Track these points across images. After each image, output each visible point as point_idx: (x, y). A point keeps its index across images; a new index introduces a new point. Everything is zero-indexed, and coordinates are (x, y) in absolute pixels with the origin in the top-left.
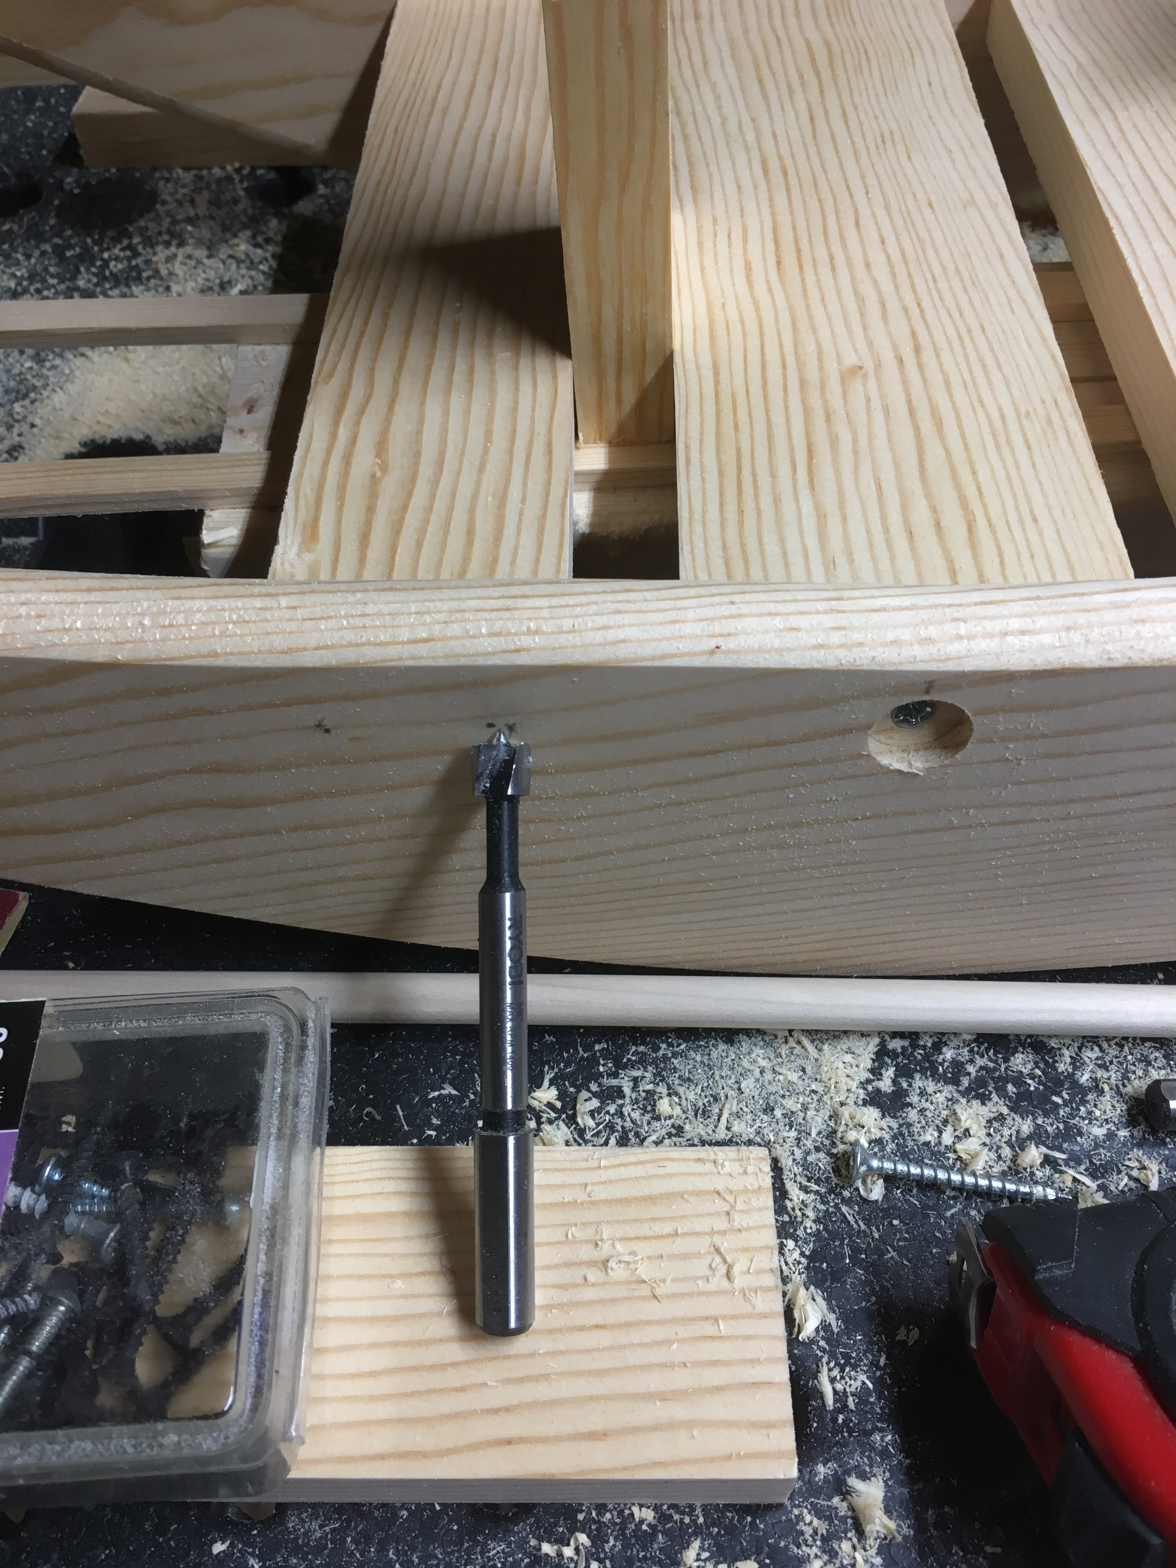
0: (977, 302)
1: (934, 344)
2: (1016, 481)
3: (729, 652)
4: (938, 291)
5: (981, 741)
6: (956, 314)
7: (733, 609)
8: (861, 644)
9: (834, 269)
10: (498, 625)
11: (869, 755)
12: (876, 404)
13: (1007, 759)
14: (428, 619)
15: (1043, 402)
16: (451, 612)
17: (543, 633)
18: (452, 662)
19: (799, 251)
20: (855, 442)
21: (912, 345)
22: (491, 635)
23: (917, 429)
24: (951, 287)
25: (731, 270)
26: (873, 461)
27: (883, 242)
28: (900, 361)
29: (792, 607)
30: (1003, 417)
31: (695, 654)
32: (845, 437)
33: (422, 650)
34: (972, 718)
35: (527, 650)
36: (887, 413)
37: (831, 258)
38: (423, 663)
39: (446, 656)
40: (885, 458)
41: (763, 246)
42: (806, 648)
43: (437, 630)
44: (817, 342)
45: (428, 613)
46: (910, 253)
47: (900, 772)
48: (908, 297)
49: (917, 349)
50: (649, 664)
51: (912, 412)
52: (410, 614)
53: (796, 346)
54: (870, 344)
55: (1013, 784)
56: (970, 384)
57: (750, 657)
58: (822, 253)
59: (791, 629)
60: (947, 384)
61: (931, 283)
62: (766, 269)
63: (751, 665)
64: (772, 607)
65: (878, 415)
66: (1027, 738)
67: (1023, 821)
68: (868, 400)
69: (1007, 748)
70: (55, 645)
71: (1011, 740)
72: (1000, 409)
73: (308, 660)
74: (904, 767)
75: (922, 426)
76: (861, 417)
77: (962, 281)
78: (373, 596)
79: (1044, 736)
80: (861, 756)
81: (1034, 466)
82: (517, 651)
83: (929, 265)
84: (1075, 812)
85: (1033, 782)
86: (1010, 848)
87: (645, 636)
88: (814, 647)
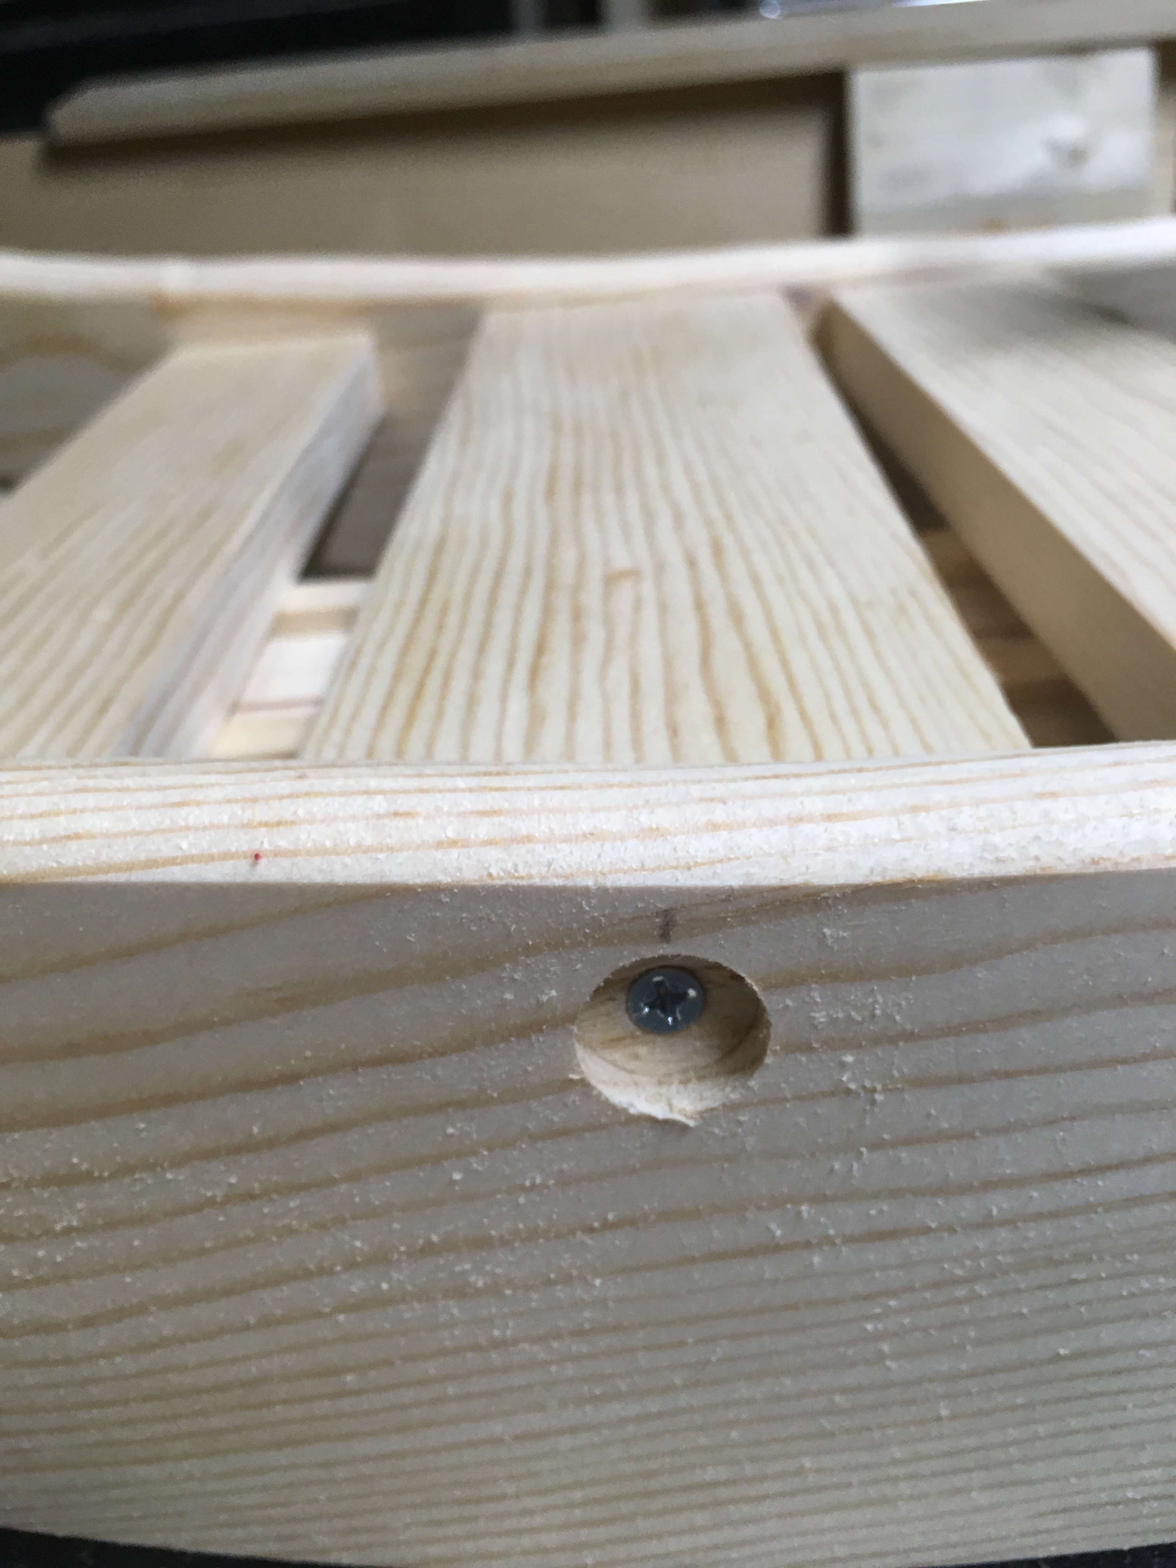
0: (807, 511)
1: (743, 549)
5: (789, 1049)
7: (298, 786)
8: (529, 839)
11: (584, 1084)
12: (650, 603)
13: (848, 1091)
21: (710, 550)
23: (702, 625)
26: (633, 656)
28: (692, 563)
30: (833, 608)
31: (212, 858)
32: (596, 634)
34: (761, 996)
36: (663, 611)
40: (650, 653)
42: (423, 846)
44: (581, 550)
47: (653, 1121)
48: (714, 510)
49: (718, 553)
50: (122, 878)
51: (700, 608)
53: (550, 555)
54: (654, 549)
55: (872, 1147)
56: (788, 580)
57: (316, 862)
58: (607, 483)
59: (396, 814)
60: (756, 581)
62: (531, 503)
63: (319, 878)
64: (373, 784)
65: (650, 611)
66: (877, 1040)
67: (906, 1232)
69: (843, 1065)
71: (846, 1044)
72: (829, 600)
74: (659, 1111)
75: (710, 623)
76: (624, 615)
77: (788, 495)
79: (909, 1037)
80: (567, 1084)
81: (878, 656)
84: (1000, 1209)
85: (908, 1142)
86: (894, 1293)
87: (121, 827)
88: (440, 845)
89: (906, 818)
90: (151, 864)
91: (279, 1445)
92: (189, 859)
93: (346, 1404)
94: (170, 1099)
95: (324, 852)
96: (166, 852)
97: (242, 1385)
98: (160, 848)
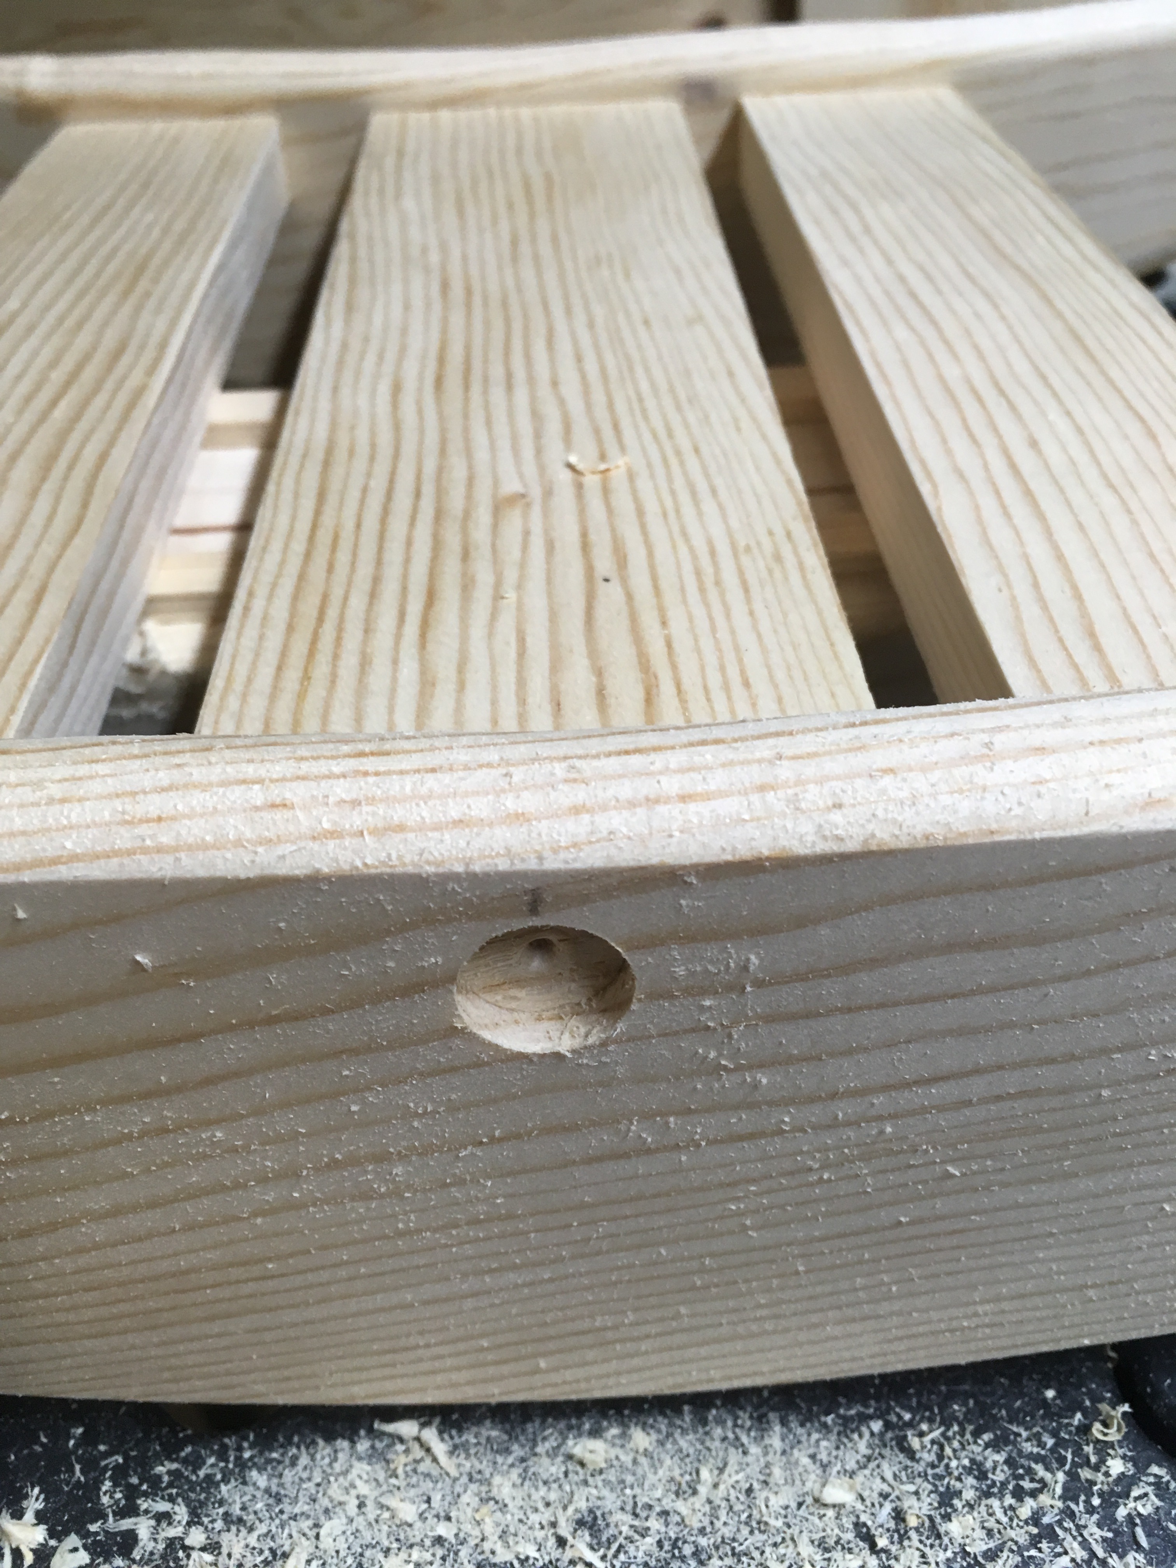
5: (655, 996)
7: (177, 776)
8: (401, 828)
11: (466, 1031)
19: (468, 370)
24: (661, 408)
25: (374, 391)
27: (580, 362)
29: (286, 770)
31: (97, 857)
32: (485, 577)
34: (625, 955)
37: (509, 376)
41: (423, 362)
42: (300, 840)
44: (470, 467)
46: (612, 370)
53: (439, 467)
56: (672, 516)
58: (497, 368)
59: (274, 806)
60: (640, 510)
61: (634, 399)
62: (419, 389)
63: (201, 873)
65: (537, 550)
66: (731, 987)
67: (762, 1134)
68: (527, 534)
69: (702, 1008)
71: (704, 992)
72: (710, 542)
76: (512, 555)
77: (676, 401)
80: (450, 1032)
84: (845, 1114)
85: (762, 1065)
86: (754, 1181)
88: (316, 836)
89: (755, 798)
90: (37, 863)
91: (212, 1318)
92: (74, 858)
93: (271, 1284)
94: (81, 1057)
95: (205, 847)
97: (173, 1275)
98: (45, 847)
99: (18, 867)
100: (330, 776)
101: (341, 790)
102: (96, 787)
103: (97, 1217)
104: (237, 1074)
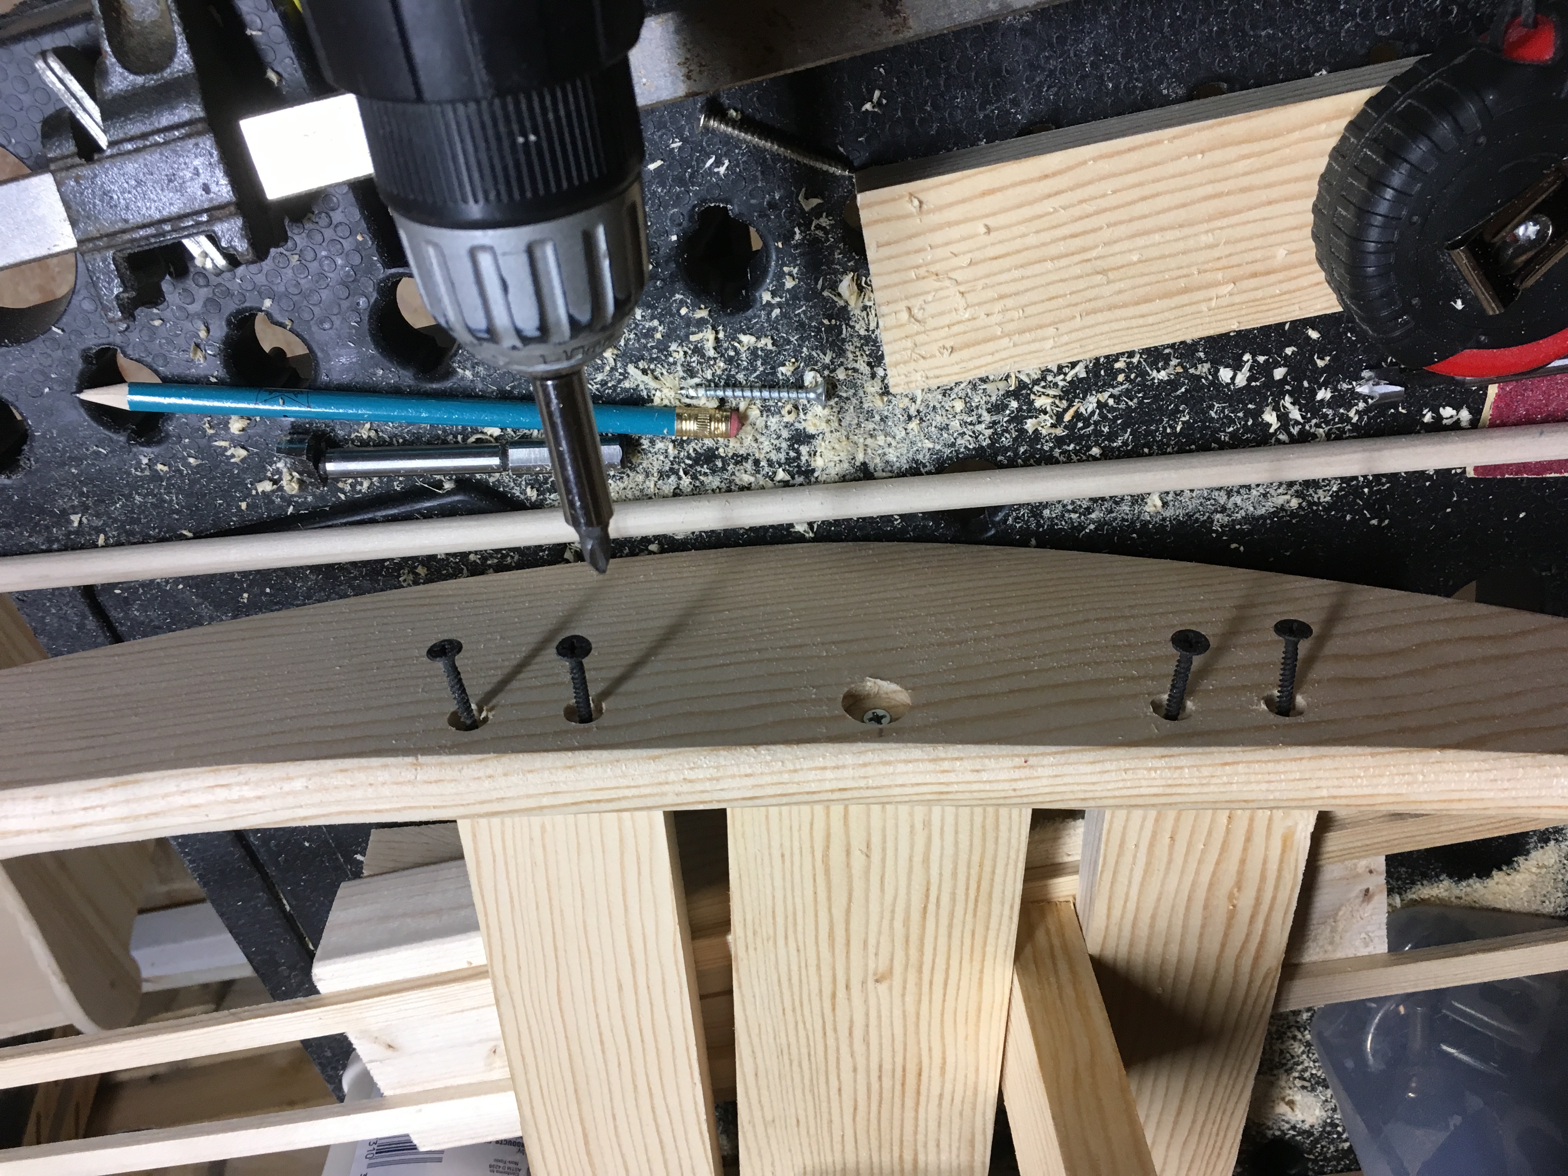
0: (783, 1035)
1: (821, 1000)
2: (788, 886)
3: (1018, 756)
4: (809, 1045)
5: (834, 699)
6: (801, 1025)
7: (1015, 785)
8: (930, 761)
9: (880, 1067)
10: (1176, 775)
11: (907, 689)
12: (871, 950)
13: (813, 687)
14: (1225, 779)
15: (755, 949)
16: (1208, 784)
17: (1146, 769)
18: (1207, 749)
19: (903, 1085)
20: (892, 919)
21: (837, 1000)
22: (1181, 768)
23: (847, 930)
24: (799, 1049)
25: (956, 1068)
26: (882, 904)
27: (840, 1090)
28: (847, 987)
29: (975, 787)
30: (786, 937)
31: (1042, 754)
32: (898, 925)
33: (1229, 758)
34: (845, 713)
35: (1156, 757)
36: (865, 943)
37: (880, 1077)
38: (1228, 749)
39: (1212, 753)
40: (874, 907)
41: (929, 1090)
42: (968, 758)
43: (1219, 771)
44: (904, 1004)
45: (1225, 784)
46: (822, 1079)
47: (882, 679)
48: (831, 1042)
49: (834, 996)
50: (1073, 748)
51: (848, 943)
52: (1237, 783)
53: (919, 1002)
54: (866, 1001)
55: (803, 672)
56: (803, 965)
57: (1004, 753)
58: (887, 1082)
59: (977, 771)
60: (818, 967)
61: (812, 1053)
62: (930, 1068)
63: (1003, 747)
64: (988, 787)
65: (872, 941)
66: (805, 701)
67: (788, 647)
68: (876, 954)
69: (816, 694)
70: (1483, 761)
71: (814, 700)
72: (786, 944)
73: (1307, 751)
74: (879, 681)
75: (843, 932)
76: (884, 940)
77: (790, 1054)
78: (1261, 796)
79: (793, 702)
80: (913, 689)
81: (774, 897)
82: (1163, 757)
83: (811, 1068)
84: (755, 654)
85: (790, 673)
86: (790, 630)
87: (1076, 767)
88: (962, 759)
89: (798, 767)
90: (1063, 752)
92: (1049, 754)
93: (989, 596)
94: (1056, 686)
95: (1003, 756)
96: (1058, 756)
97: (1028, 602)
98: (1062, 759)
99: (1070, 751)
100: (958, 783)
101: (952, 777)
102: (1045, 782)
103: (1058, 627)
104: (996, 678)
